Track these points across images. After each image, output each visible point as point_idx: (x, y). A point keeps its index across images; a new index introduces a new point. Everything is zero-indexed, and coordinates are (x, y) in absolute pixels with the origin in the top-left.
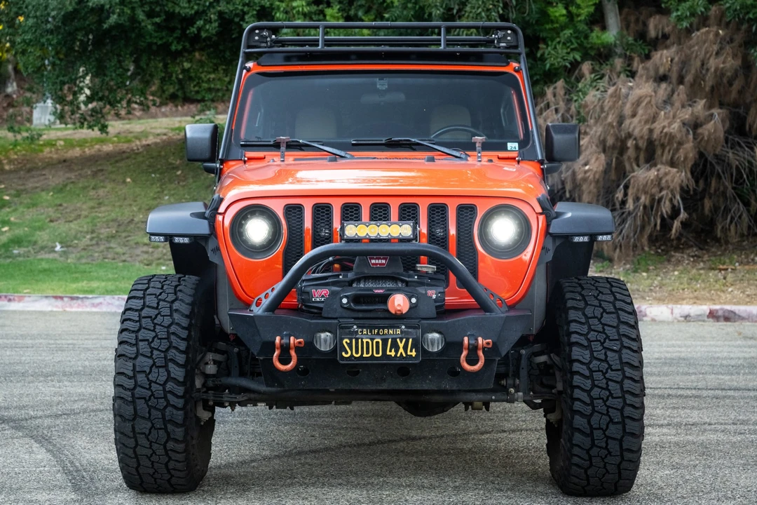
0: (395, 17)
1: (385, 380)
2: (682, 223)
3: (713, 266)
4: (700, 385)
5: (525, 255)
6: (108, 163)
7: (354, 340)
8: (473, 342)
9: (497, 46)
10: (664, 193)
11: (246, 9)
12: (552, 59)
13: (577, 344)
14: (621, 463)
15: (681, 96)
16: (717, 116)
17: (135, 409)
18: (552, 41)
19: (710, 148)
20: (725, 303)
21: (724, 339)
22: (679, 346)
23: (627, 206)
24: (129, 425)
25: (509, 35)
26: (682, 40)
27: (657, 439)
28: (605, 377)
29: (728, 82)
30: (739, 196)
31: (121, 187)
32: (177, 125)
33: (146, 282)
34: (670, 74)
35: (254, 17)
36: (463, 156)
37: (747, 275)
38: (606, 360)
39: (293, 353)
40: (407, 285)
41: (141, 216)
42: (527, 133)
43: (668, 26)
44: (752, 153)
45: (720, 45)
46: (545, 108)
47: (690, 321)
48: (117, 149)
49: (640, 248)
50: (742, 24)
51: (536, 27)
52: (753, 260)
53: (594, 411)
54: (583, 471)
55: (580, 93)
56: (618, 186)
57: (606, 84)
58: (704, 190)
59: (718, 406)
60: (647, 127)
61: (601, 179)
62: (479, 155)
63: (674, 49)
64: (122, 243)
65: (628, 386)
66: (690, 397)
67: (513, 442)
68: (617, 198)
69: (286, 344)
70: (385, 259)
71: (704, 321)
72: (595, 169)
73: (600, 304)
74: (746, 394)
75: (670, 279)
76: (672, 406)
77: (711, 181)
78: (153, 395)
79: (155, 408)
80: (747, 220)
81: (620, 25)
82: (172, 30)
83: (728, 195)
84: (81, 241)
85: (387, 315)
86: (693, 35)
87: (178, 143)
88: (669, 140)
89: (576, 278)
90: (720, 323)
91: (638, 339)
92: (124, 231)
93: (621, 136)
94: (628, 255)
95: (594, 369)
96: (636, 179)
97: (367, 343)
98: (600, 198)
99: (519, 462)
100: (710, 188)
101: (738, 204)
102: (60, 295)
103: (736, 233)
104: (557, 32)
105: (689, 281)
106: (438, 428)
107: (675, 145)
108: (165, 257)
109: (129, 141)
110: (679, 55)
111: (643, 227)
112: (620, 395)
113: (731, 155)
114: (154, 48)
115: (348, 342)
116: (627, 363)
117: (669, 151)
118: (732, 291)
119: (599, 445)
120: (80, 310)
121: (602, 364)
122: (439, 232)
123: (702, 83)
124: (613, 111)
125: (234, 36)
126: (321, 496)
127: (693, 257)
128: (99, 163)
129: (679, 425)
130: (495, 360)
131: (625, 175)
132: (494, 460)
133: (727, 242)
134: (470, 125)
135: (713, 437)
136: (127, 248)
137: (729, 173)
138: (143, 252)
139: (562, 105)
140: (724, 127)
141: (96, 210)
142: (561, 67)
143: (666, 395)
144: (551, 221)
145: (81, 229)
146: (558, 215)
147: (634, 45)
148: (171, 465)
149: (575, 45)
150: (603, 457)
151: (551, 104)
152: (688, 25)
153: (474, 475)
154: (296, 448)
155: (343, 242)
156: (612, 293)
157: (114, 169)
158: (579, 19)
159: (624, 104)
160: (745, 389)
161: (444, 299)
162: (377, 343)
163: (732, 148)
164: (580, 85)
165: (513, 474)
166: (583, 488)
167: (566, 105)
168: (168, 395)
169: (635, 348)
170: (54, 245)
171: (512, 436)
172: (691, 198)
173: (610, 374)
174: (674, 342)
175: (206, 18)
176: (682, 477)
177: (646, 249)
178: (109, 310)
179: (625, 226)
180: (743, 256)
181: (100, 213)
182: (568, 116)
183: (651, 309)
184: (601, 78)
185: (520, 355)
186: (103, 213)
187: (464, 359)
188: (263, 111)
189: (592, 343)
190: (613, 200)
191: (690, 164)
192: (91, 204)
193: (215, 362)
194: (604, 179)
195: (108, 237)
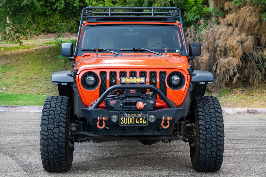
0: (131, 2)
1: (135, 132)
2: (237, 78)
3: (249, 94)
4: (244, 136)
5: (183, 89)
6: (22, 56)
7: (125, 118)
8: (165, 118)
9: (172, 15)
10: (231, 67)
12: (189, 18)
13: (201, 119)
14: (216, 160)
15: (237, 31)
16: (250, 39)
17: (48, 142)
18: (189, 11)
19: (247, 51)
20: (253, 107)
21: (252, 120)
22: (236, 123)
23: (217, 72)
24: (46, 148)
25: (176, 12)
26: (237, 11)
27: (229, 154)
28: (211, 131)
29: (254, 26)
30: (258, 68)
31: (27, 65)
32: (46, 42)
33: (51, 98)
34: (233, 23)
35: (78, 2)
36: (160, 54)
37: (261, 97)
38: (211, 125)
39: (104, 122)
40: (143, 99)
41: (35, 76)
42: (183, 46)
43: (232, 5)
44: (263, 52)
45: (251, 13)
46: (187, 36)
47: (240, 114)
48: (24, 51)
49: (222, 88)
50: (259, 5)
51: (183, 6)
52: (263, 92)
53: (207, 142)
54: (203, 163)
55: (200, 30)
56: (214, 65)
57: (209, 27)
58: (245, 66)
59: (250, 143)
60: (224, 43)
61: (207, 62)
62: (166, 54)
63: (234, 14)
64: (28, 86)
65: (218, 133)
66: (240, 140)
67: (178, 155)
68: (213, 69)
69: (101, 119)
70: (135, 90)
71: (245, 114)
72: (205, 59)
73: (209, 106)
74: (260, 139)
75: (233, 99)
76: (234, 143)
77: (248, 63)
78: (54, 137)
79: (55, 142)
80: (261, 77)
81: (214, 5)
82: (47, 7)
83: (254, 68)
84: (13, 86)
85: (136, 109)
86: (241, 9)
87: (48, 49)
88: (232, 48)
89: (200, 97)
90: (251, 115)
91: (222, 117)
92: (29, 82)
93: (215, 46)
94: (217, 90)
95: (207, 128)
96: (220, 62)
97: (129, 119)
98: (207, 69)
99: (180, 162)
100: (247, 65)
101: (258, 71)
102: (7, 105)
103: (257, 82)
104: (191, 7)
105: (240, 99)
106: (151, 151)
107: (235, 49)
108: (45, 92)
109: (28, 48)
110: (236, 16)
111: (223, 80)
112: (216, 137)
113: (255, 53)
114: (40, 13)
115: (123, 118)
116: (218, 125)
117: (232, 52)
118: (256, 103)
119: (209, 154)
120: (15, 111)
121: (210, 126)
122: (153, 81)
123: (244, 26)
124: (212, 37)
125: (70, 9)
126: (112, 173)
127: (241, 91)
128: (18, 56)
129: (236, 149)
130: (173, 124)
131: (216, 61)
132: (171, 161)
133: (254, 85)
134: (162, 43)
135: (248, 153)
136: (30, 88)
137: (254, 60)
138: (36, 90)
139: (193, 35)
140: (252, 43)
141: (18, 74)
142: (192, 21)
143: (232, 139)
144: (192, 77)
145: (12, 81)
146: (194, 75)
147: (219, 12)
148: (61, 162)
149: (198, 13)
150: (210, 158)
151: (189, 34)
152: (239, 5)
153: (165, 166)
154: (101, 157)
155: (121, 84)
156: (213, 102)
157: (24, 59)
158: (199, 3)
159: (216, 34)
160: (260, 137)
161: (156, 104)
162: (133, 119)
163: (255, 51)
164: (200, 27)
165: (179, 165)
166: (203, 169)
167: (194, 35)
168: (60, 137)
169: (221, 121)
170: (3, 87)
171: (177, 153)
172: (240, 69)
173: (212, 129)
174: (234, 121)
175: (60, 2)
176: (237, 166)
177: (224, 88)
178: (25, 111)
179: (216, 79)
180: (260, 90)
181: (19, 75)
182: (195, 39)
183: (226, 110)
184: (207, 25)
185: (181, 124)
186: (20, 75)
187: (163, 124)
188: (89, 38)
189: (206, 119)
190: (212, 70)
191: (240, 56)
192: (16, 72)
193: (75, 126)
194: (208, 62)
195: (23, 84)
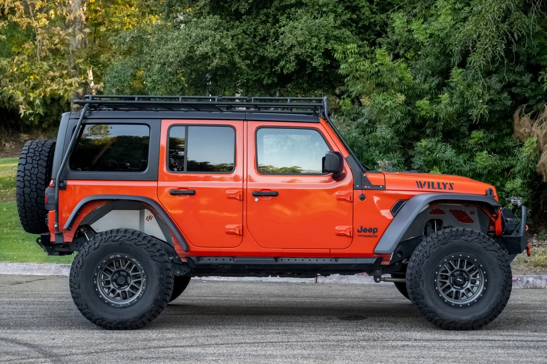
11: (314, 51)
35: (320, 58)
82: (264, 69)
175: (287, 59)
